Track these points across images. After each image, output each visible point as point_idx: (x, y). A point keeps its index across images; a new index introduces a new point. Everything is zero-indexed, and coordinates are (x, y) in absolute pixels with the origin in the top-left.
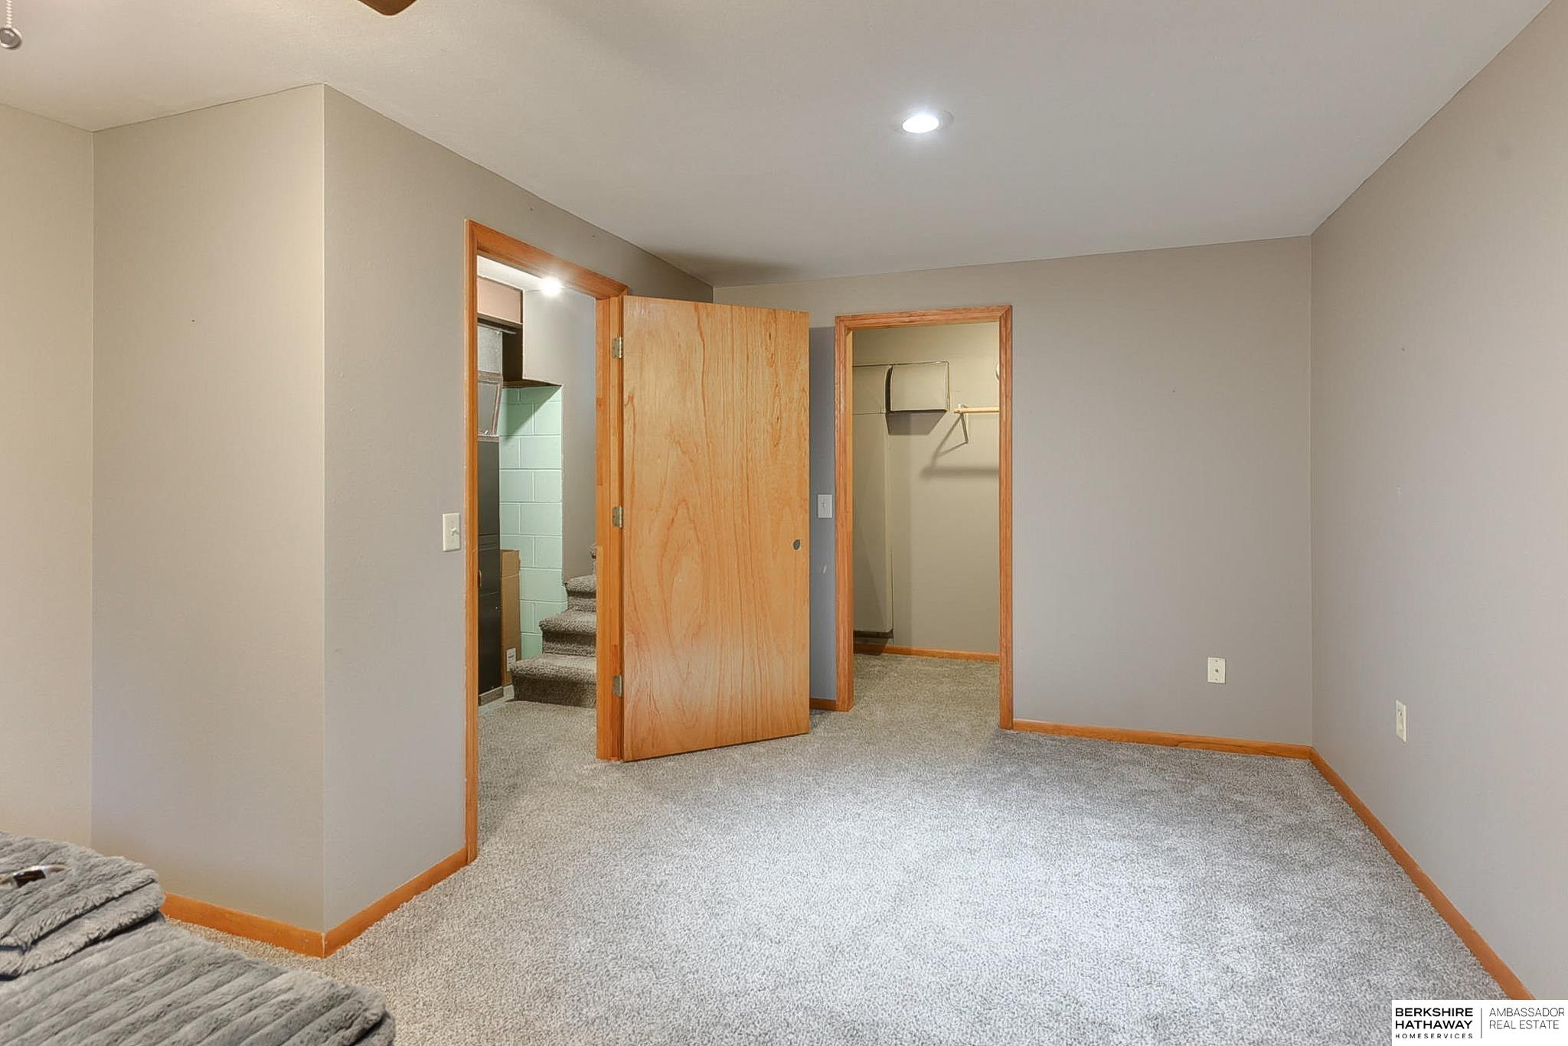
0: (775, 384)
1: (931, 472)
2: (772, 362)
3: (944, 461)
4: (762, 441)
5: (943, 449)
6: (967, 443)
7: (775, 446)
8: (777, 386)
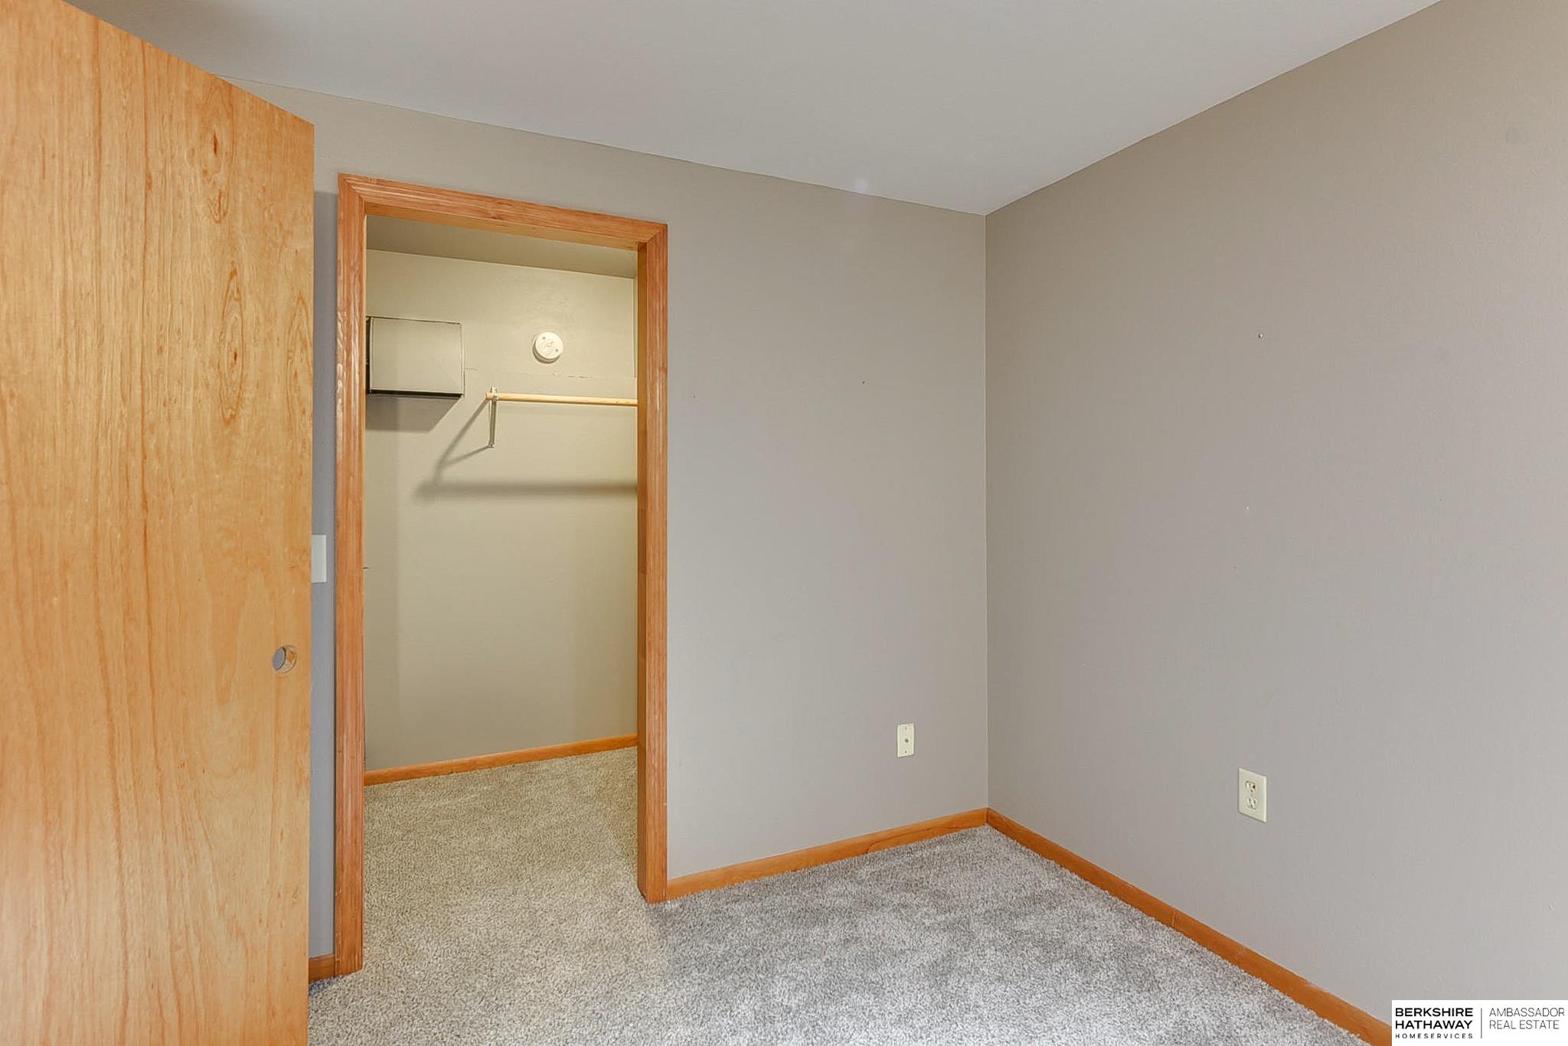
0: (227, 269)
1: (432, 490)
2: (221, 211)
3: (451, 474)
4: (190, 407)
5: (455, 454)
6: (491, 445)
7: (228, 422)
8: (233, 274)
